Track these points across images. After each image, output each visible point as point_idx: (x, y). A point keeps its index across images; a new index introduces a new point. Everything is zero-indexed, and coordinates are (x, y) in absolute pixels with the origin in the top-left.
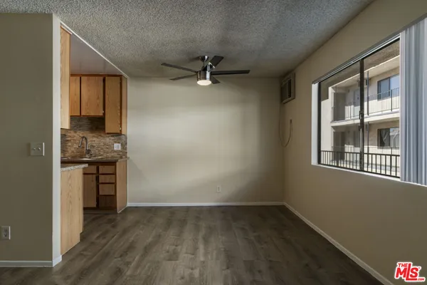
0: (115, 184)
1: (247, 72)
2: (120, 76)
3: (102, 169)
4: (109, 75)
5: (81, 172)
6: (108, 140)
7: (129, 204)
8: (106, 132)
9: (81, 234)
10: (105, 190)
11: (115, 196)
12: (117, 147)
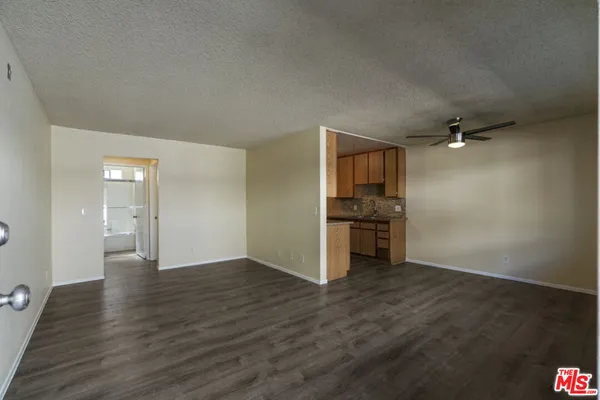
0: (389, 239)
1: (513, 123)
2: (397, 148)
3: (380, 227)
4: (388, 149)
5: (348, 227)
6: (391, 202)
7: (407, 260)
8: (387, 195)
9: (348, 271)
10: (382, 244)
11: (388, 250)
12: (398, 208)
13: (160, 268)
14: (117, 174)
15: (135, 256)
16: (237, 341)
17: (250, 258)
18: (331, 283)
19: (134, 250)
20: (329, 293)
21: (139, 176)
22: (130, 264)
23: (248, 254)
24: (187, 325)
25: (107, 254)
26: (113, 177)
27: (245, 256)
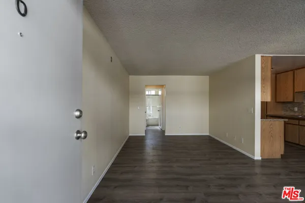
9: (282, 155)
13: (166, 134)
14: (153, 92)
15: (158, 128)
16: (192, 178)
17: (211, 135)
18: (263, 160)
19: (158, 125)
20: (262, 166)
21: (160, 93)
22: (156, 131)
23: (209, 133)
24: (169, 162)
25: (148, 126)
26: (152, 94)
27: (208, 134)
